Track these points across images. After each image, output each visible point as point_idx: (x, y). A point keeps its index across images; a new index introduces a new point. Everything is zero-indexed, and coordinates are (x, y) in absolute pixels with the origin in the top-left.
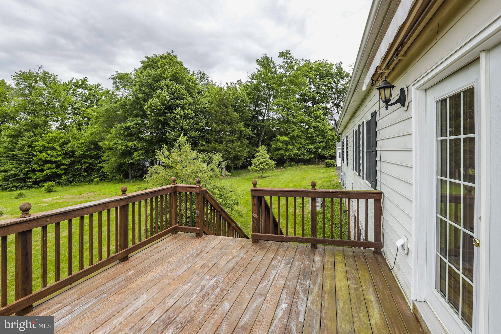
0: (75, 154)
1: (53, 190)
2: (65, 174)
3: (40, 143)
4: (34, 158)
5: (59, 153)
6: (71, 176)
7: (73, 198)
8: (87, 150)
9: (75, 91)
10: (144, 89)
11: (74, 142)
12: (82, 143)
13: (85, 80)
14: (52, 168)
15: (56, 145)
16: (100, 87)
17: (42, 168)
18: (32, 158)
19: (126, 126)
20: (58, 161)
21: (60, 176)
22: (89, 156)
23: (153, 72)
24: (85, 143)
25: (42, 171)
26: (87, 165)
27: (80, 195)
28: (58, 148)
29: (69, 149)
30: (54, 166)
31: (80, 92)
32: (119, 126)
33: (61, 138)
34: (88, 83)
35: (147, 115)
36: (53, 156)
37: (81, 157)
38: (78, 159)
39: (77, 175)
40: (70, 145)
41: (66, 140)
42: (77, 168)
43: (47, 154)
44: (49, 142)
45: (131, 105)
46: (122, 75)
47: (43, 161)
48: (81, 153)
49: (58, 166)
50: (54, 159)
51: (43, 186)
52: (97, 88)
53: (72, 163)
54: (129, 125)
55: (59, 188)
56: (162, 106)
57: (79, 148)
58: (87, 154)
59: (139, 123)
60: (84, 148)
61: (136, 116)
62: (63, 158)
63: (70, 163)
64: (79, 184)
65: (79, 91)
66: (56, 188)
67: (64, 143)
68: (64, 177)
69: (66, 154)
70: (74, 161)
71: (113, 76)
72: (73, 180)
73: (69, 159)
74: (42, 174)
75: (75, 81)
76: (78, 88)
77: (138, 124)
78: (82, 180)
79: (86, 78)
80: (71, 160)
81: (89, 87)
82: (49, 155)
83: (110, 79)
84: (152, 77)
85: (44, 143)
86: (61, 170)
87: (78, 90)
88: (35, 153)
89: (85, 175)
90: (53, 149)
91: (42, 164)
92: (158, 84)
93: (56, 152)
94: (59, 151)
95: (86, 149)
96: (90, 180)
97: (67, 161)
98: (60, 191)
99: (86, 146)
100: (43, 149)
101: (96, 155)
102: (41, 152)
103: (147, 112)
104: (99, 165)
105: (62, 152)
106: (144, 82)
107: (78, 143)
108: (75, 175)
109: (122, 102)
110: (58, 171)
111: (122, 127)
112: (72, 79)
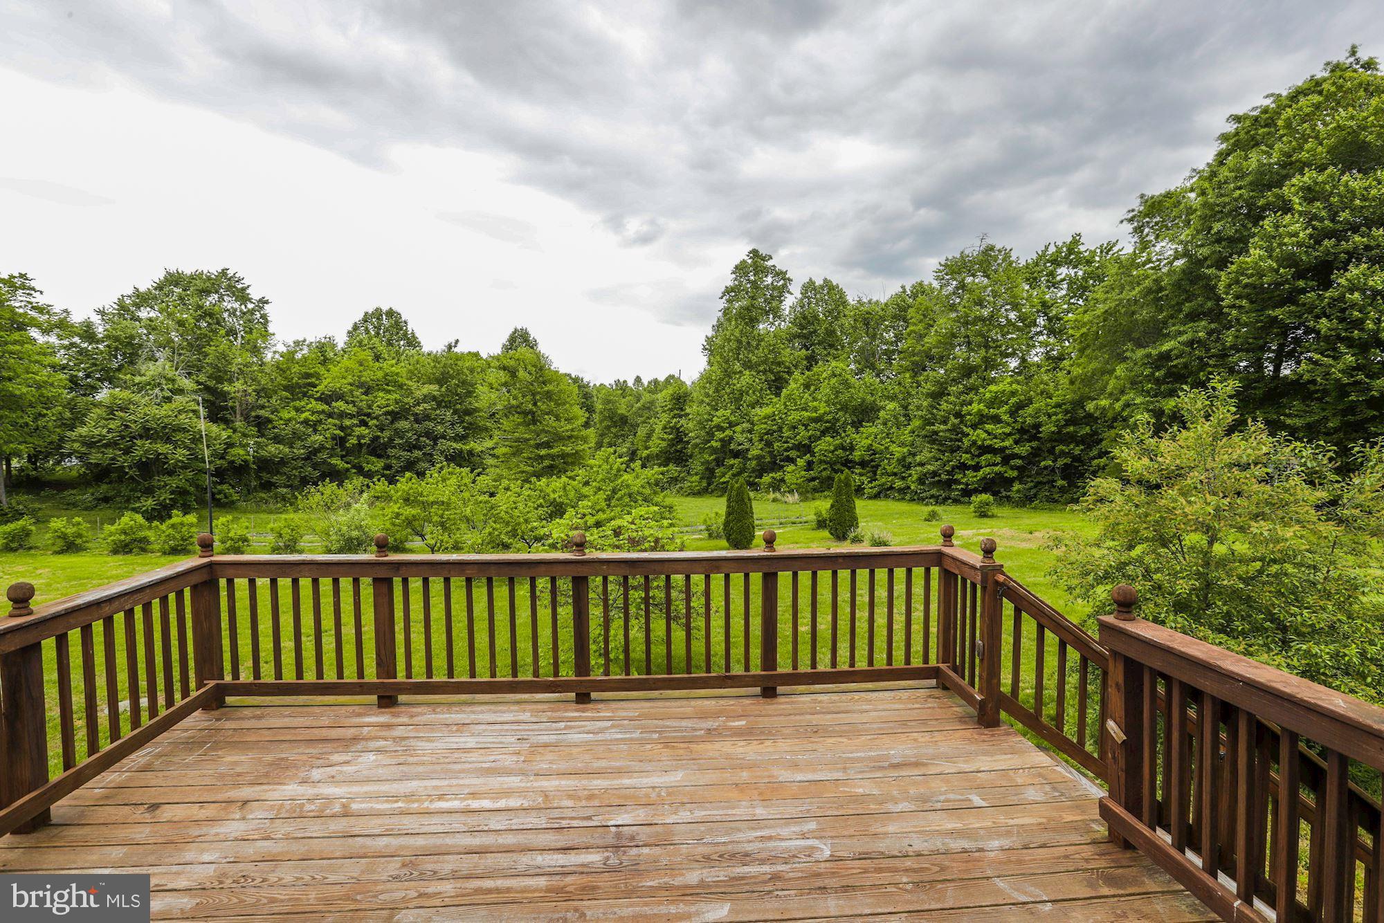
0: (1040, 432)
1: (990, 514)
2: (1020, 479)
3: (975, 407)
4: (964, 440)
5: (1008, 430)
6: (1032, 484)
7: (1012, 538)
8: (1068, 423)
9: (1052, 274)
10: (1217, 227)
11: (1039, 403)
12: (1058, 405)
13: (1076, 240)
14: (995, 465)
15: (1003, 412)
16: (1115, 249)
17: (978, 463)
18: (960, 440)
19: (1160, 353)
20: (1006, 448)
21: (1009, 482)
22: (1071, 438)
23: (1255, 159)
24: (1065, 404)
25: (977, 468)
26: (1068, 460)
27: (1031, 533)
28: (1005, 417)
29: (1029, 420)
30: (998, 459)
31: (1062, 277)
32: (1141, 353)
33: (1013, 394)
34: (1082, 248)
35: (1226, 310)
36: (996, 438)
37: (1055, 441)
38: (1049, 445)
39: (1045, 483)
40: (1030, 410)
41: (1022, 397)
42: (1046, 468)
43: (986, 431)
44: (991, 404)
45: (1177, 285)
46: (1154, 203)
47: (980, 447)
48: (1053, 429)
49: (1006, 460)
50: (998, 444)
51: (970, 503)
52: (1107, 253)
53: (1035, 454)
54: (1165, 347)
55: (1005, 511)
56: (1282, 270)
57: (1050, 416)
58: (1068, 433)
59: (1199, 341)
60: (1060, 416)
61: (1193, 317)
62: (1016, 442)
63: (1031, 453)
64: (1047, 505)
65: (1063, 272)
66: (995, 510)
67: (1020, 406)
68: (1017, 486)
69: (1022, 431)
70: (1039, 449)
71: (1133, 210)
72: (1035, 495)
73: (1028, 444)
74: (976, 476)
75: (1052, 249)
76: (1059, 265)
77: (1197, 342)
78: (1056, 496)
79: (1079, 235)
80: (1032, 448)
81: (1085, 257)
82: (989, 434)
83: (1125, 222)
84: (1249, 179)
85: (982, 406)
86: (1012, 468)
87: (1059, 271)
88: (965, 429)
89: (1063, 487)
90: (996, 419)
91: (976, 453)
92: (1270, 195)
93: (1002, 428)
94: (1008, 424)
95: (1066, 420)
96: (1072, 498)
97: (1023, 450)
98: (1003, 517)
99: (1067, 412)
100: (982, 419)
101: (1092, 436)
102: (974, 427)
103: (1223, 300)
104: (1096, 462)
105: (1013, 428)
106: (1218, 205)
107: (1047, 405)
108: (1040, 483)
109: (1147, 283)
110: (1006, 472)
111: (1149, 356)
112: (1047, 248)
